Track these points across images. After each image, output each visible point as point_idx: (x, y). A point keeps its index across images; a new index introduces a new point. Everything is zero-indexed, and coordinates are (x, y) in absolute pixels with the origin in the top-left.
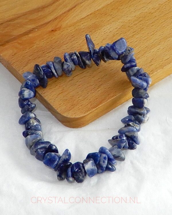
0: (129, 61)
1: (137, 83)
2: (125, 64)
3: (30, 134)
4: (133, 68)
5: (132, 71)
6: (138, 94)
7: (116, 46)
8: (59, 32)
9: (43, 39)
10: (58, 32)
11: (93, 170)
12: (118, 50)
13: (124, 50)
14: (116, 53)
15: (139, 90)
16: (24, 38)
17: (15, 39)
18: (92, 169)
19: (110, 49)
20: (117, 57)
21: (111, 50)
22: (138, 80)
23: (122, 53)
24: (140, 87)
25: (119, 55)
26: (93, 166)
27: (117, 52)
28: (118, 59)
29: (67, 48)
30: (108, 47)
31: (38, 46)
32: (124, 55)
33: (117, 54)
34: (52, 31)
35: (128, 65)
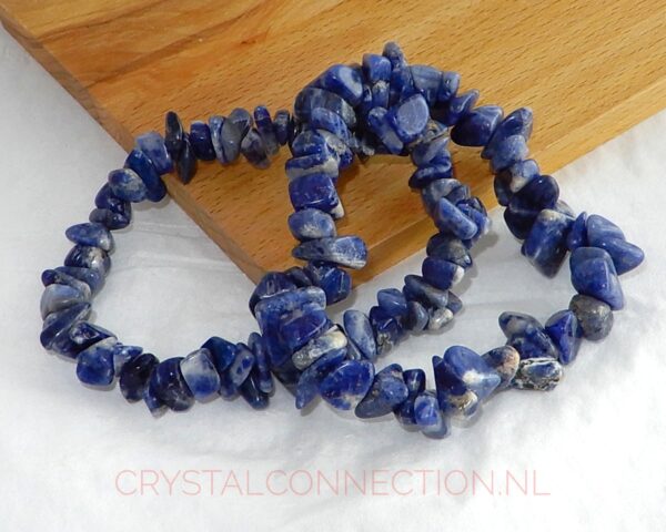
0: (431, 161)
1: (453, 220)
2: (421, 167)
3: (58, 281)
4: (443, 181)
5: (439, 188)
6: (446, 249)
7: (400, 118)
8: (261, 46)
9: (218, 65)
10: (259, 46)
11: (207, 378)
12: (404, 128)
13: (420, 130)
14: (398, 135)
15: (450, 240)
16: (168, 62)
17: (142, 63)
18: (202, 377)
19: (380, 124)
20: (400, 146)
21: (385, 127)
22: (457, 211)
23: (416, 136)
24: (457, 233)
25: (406, 141)
26: (205, 368)
27: (400, 132)
28: (403, 153)
29: (282, 90)
30: (377, 118)
31: (204, 83)
32: (419, 141)
33: (401, 138)
34: (244, 43)
35: (429, 171)
